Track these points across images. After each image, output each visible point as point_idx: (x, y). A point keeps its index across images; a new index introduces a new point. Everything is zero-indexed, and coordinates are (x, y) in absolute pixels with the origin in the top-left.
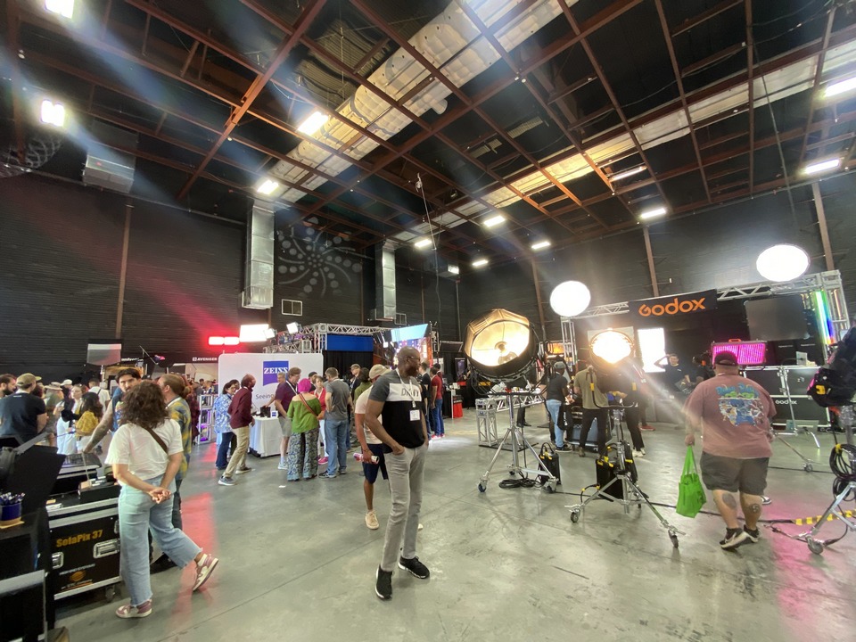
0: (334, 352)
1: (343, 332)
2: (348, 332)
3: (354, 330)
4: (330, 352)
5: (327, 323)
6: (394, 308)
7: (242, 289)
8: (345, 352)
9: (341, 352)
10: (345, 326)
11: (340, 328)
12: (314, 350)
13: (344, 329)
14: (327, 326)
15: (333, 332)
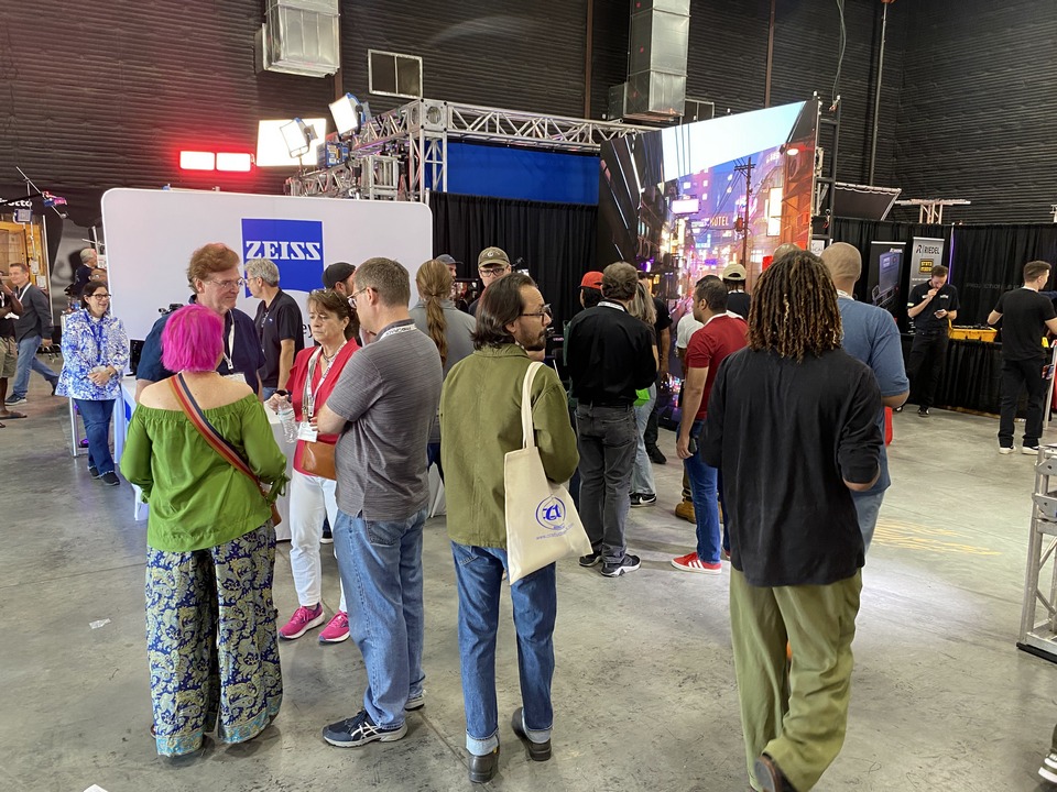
0: (471, 200)
1: (500, 136)
2: (519, 137)
3: (537, 128)
4: (460, 199)
5: (446, 98)
6: (681, 82)
7: (264, 19)
8: (508, 203)
9: (493, 202)
10: (509, 115)
11: (491, 119)
12: (407, 191)
13: (503, 122)
14: (448, 109)
15: (471, 131)
